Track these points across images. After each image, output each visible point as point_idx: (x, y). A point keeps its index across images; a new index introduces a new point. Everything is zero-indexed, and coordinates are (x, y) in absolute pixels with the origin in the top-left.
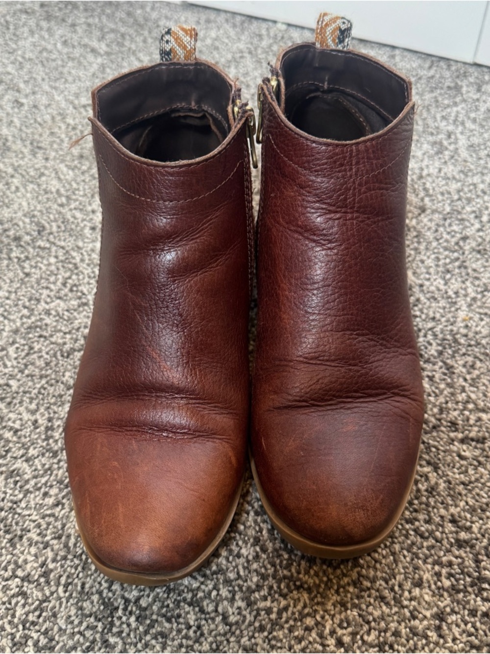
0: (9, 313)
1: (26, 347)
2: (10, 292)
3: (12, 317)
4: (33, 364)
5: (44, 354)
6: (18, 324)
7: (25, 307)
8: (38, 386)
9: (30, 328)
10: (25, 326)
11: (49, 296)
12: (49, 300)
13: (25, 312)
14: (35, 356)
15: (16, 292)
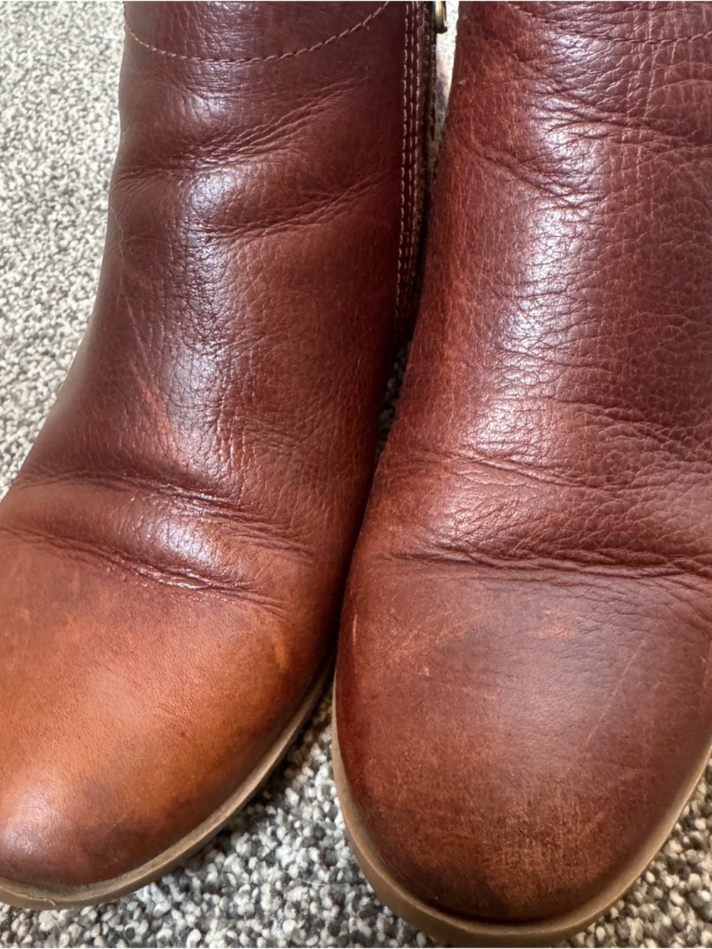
0: (12, 308)
1: (16, 369)
2: (25, 275)
3: (12, 316)
4: (15, 399)
5: (39, 384)
6: (18, 329)
7: (38, 301)
8: (10, 439)
9: (36, 337)
10: (27, 333)
11: (83, 288)
12: (81, 294)
13: (37, 310)
14: (24, 386)
15: (34, 276)
